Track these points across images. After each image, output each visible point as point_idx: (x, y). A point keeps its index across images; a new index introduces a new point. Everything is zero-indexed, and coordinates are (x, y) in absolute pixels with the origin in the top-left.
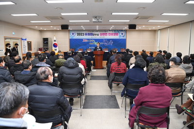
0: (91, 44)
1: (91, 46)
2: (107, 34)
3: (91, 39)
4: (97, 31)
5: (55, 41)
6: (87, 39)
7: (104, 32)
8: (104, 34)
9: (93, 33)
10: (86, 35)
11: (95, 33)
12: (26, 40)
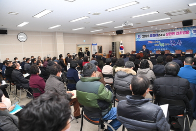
0: (156, 45)
1: (156, 47)
2: (174, 33)
3: (156, 40)
4: (163, 31)
5: (121, 44)
6: (152, 41)
7: (171, 32)
8: (170, 34)
9: (159, 33)
10: (151, 36)
11: (160, 33)
12: (96, 45)
